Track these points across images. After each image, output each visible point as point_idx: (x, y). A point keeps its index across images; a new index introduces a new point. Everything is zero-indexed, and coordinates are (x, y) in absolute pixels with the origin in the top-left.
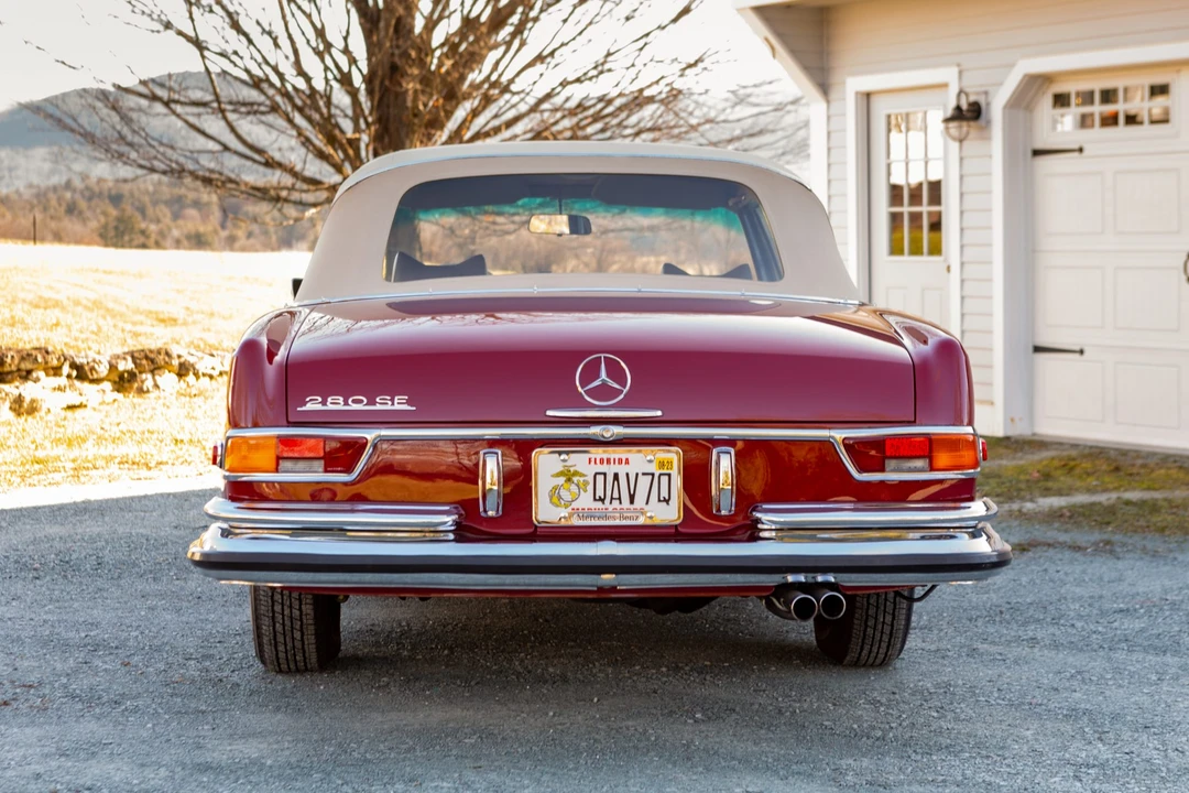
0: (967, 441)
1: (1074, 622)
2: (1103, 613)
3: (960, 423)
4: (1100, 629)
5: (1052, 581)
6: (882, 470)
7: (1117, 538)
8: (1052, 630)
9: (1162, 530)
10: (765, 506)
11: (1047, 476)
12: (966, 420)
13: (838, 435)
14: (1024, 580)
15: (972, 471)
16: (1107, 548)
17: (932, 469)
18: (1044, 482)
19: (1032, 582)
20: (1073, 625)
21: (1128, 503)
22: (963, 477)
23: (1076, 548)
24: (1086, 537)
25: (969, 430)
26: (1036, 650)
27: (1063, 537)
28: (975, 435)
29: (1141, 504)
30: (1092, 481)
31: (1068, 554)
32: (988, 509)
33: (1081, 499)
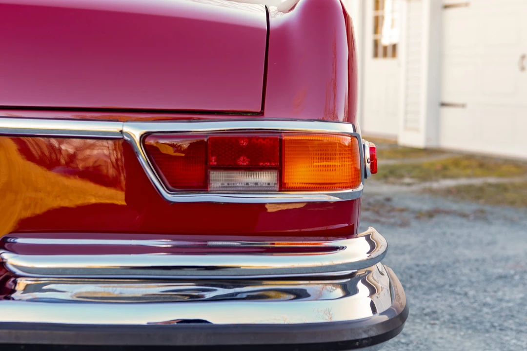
0: (341, 146)
1: (467, 289)
2: (489, 280)
3: (334, 119)
4: (488, 300)
5: (449, 243)
6: (204, 187)
7: (487, 208)
8: (450, 300)
9: (513, 203)
10: (20, 241)
11: (445, 168)
12: (342, 116)
13: (134, 131)
14: (430, 242)
15: (350, 191)
16: (481, 216)
17: (283, 187)
18: (443, 171)
19: (435, 242)
20: (466, 294)
21: (490, 185)
22: (337, 199)
23: (464, 216)
24: (469, 207)
25: (348, 128)
26: (437, 328)
27: (455, 207)
28: (354, 136)
29: (497, 186)
30: (469, 172)
31: (459, 220)
32: (373, 246)
33: (463, 181)
